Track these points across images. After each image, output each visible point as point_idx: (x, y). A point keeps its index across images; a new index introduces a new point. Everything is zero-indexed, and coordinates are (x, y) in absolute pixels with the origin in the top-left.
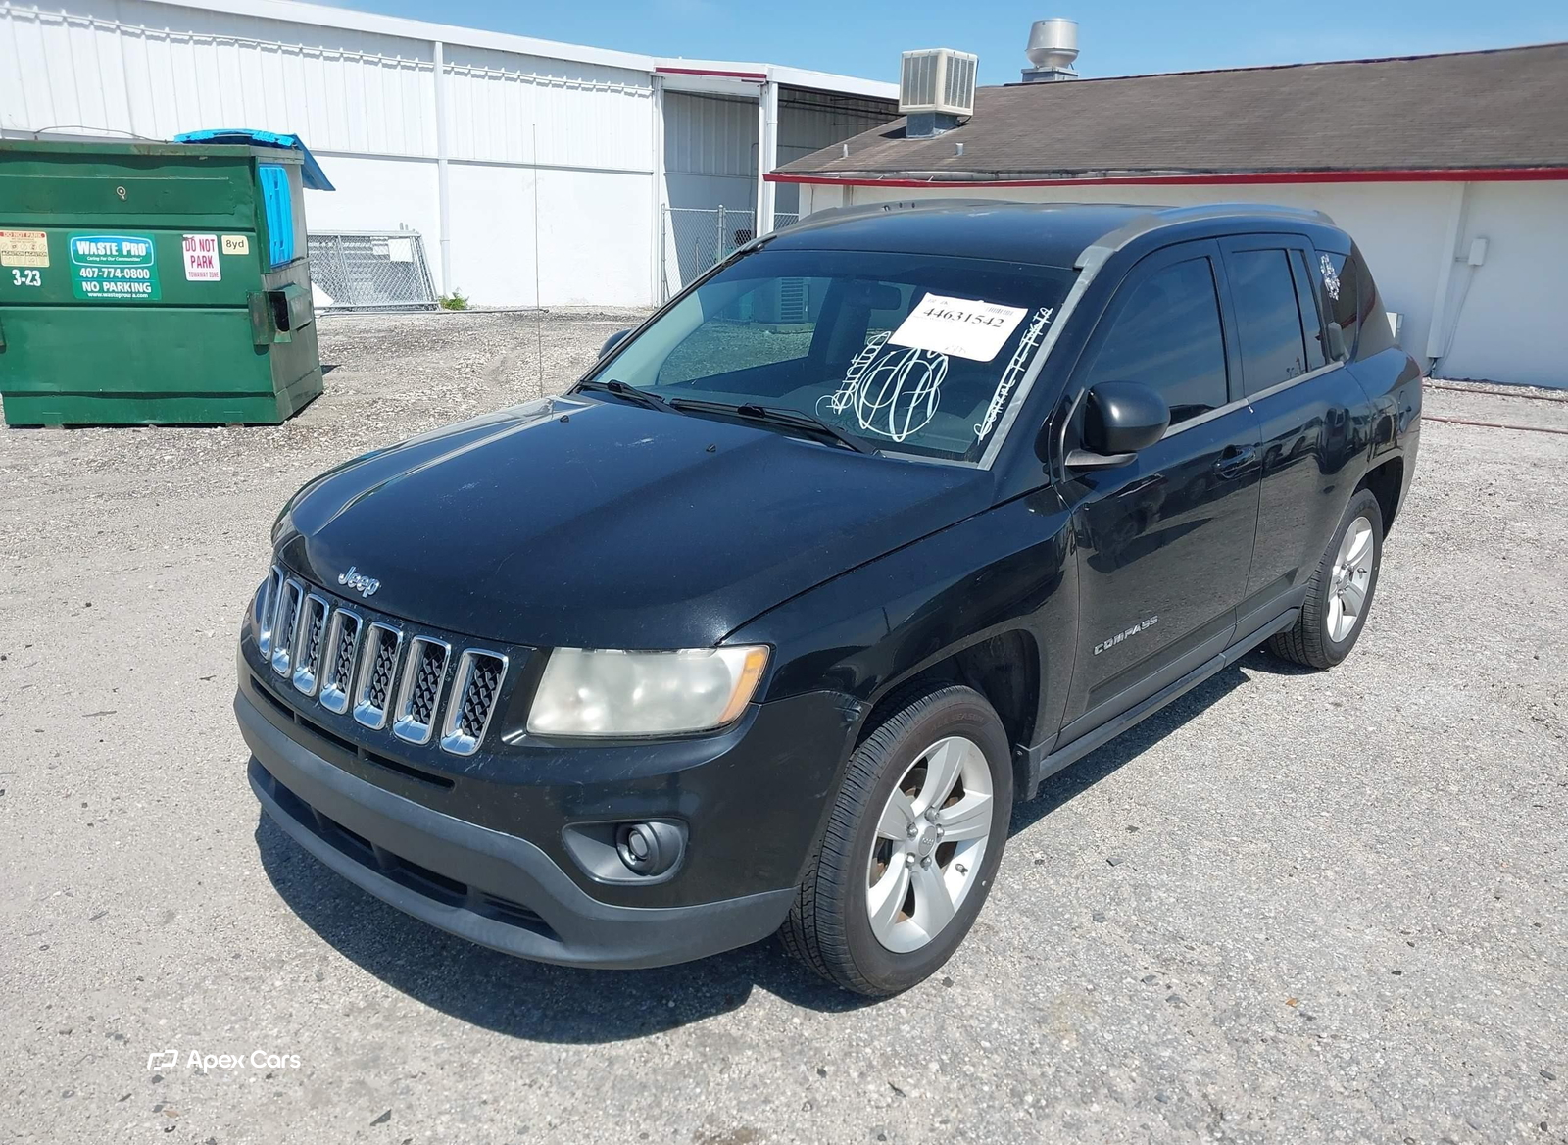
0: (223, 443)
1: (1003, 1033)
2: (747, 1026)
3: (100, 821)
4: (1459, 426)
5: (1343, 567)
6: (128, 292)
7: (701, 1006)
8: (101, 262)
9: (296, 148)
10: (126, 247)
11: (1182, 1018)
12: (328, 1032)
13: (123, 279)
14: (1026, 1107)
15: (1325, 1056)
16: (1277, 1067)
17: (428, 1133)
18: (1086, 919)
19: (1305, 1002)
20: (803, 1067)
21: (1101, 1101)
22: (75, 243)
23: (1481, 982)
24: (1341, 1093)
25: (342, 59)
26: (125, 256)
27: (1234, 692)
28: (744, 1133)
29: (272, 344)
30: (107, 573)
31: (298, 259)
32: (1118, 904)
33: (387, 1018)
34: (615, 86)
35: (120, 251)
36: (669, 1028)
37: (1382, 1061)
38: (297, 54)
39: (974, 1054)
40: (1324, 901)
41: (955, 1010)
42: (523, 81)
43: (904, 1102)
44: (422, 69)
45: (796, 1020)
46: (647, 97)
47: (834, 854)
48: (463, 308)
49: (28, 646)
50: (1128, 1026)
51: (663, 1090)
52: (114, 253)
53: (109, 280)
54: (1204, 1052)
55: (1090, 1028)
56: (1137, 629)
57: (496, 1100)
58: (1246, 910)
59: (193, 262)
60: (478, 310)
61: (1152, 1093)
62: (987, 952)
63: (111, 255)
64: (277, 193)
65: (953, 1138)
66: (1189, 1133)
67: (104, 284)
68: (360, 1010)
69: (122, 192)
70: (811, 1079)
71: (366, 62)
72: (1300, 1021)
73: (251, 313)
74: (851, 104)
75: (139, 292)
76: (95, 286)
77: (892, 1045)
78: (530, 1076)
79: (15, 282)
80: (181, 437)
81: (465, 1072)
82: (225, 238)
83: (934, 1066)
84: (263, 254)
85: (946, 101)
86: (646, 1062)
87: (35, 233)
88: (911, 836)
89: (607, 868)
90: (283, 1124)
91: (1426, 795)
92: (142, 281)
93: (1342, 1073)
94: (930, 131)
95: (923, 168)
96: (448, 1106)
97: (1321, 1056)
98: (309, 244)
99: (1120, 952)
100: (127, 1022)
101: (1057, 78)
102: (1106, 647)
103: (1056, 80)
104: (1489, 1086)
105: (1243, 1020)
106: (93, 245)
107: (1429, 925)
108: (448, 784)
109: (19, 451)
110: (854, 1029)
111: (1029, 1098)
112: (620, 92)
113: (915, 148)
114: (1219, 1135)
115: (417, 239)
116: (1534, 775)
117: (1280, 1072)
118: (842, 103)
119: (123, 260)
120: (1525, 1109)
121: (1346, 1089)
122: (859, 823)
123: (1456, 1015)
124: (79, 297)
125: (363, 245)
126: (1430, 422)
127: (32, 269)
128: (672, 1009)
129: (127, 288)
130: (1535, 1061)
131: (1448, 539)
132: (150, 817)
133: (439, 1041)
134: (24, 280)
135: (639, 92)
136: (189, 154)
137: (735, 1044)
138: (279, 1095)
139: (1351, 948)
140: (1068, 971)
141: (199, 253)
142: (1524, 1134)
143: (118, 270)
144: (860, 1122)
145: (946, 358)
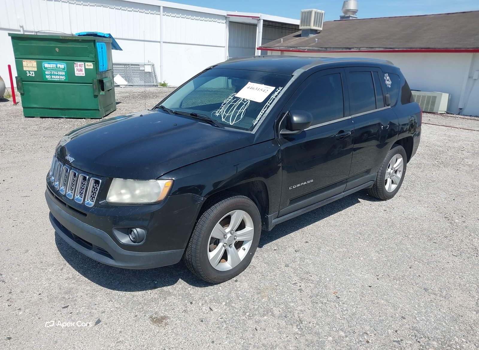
0: (83, 123)
1: (246, 296)
2: (175, 289)
3: (16, 225)
4: (462, 129)
5: (392, 169)
6: (59, 79)
7: (164, 283)
8: (51, 70)
9: (110, 38)
10: (58, 66)
11: (301, 295)
12: (59, 284)
13: (57, 75)
14: (246, 316)
15: (338, 308)
16: (323, 310)
17: (78, 311)
18: (283, 266)
19: (339, 293)
20: (187, 301)
21: (269, 316)
22: (44, 64)
23: (395, 291)
24: (339, 318)
25: (133, 11)
26: (58, 68)
27: (354, 205)
28: (164, 317)
29: (99, 95)
30: (39, 158)
31: (110, 70)
32: (294, 262)
33: (76, 281)
34: (214, 20)
35: (57, 66)
36: (153, 289)
37: (355, 311)
38: (120, 9)
39: (237, 301)
40: (357, 266)
41: (235, 288)
42: (187, 18)
43: (212, 312)
44: (156, 14)
45: (189, 289)
46: (224, 23)
47: (196, 241)
48: (166, 86)
49: (11, 178)
50: (284, 296)
51: (146, 304)
52: (55, 67)
53: (53, 75)
54: (303, 305)
55: (272, 296)
56: (305, 183)
57: (99, 304)
58: (332, 267)
59: (77, 70)
60: (171, 87)
61: (284, 315)
62: (251, 273)
63: (54, 68)
64: (102, 51)
65: (222, 323)
66: (291, 326)
67: (52, 76)
68: (70, 279)
69: (57, 50)
70: (188, 305)
71: (140, 12)
72: (335, 298)
73: (93, 86)
74: (287, 26)
75: (62, 79)
76: (50, 77)
77: (214, 297)
78: (110, 298)
79: (27, 75)
80: (72, 121)
81: (93, 296)
82: (86, 64)
83: (224, 303)
84: (97, 68)
85: (314, 25)
86: (143, 297)
87: (33, 61)
88: (225, 238)
89: (125, 240)
90: (40, 306)
91: (401, 237)
92: (63, 75)
93: (342, 313)
94: (309, 35)
95: (305, 46)
96: (85, 305)
97: (337, 308)
98: (113, 66)
99: (289, 276)
100: (7, 278)
101: (351, 18)
102: (294, 188)
103: (350, 19)
104: (384, 319)
105: (318, 297)
106: (49, 65)
107: (386, 274)
108: (85, 215)
109: (26, 124)
110: (205, 292)
111: (248, 314)
112: (216, 22)
113: (303, 40)
114: (299, 327)
115: (153, 65)
116: (437, 234)
117: (323, 312)
118: (284, 26)
119: (57, 69)
120: (393, 326)
121: (341, 317)
122: (204, 233)
123: (383, 299)
124: (45, 80)
125: (137, 67)
126: (453, 128)
127: (32, 71)
128: (156, 284)
129: (58, 77)
130: (401, 314)
131: (442, 163)
132: (30, 225)
133: (89, 288)
134: (30, 74)
135: (222, 22)
136: (76, 39)
137: (170, 294)
138: (41, 299)
139: (360, 279)
140: (272, 280)
141: (79, 68)
142: (389, 333)
143: (56, 72)
144: (197, 317)
145: (249, 101)
